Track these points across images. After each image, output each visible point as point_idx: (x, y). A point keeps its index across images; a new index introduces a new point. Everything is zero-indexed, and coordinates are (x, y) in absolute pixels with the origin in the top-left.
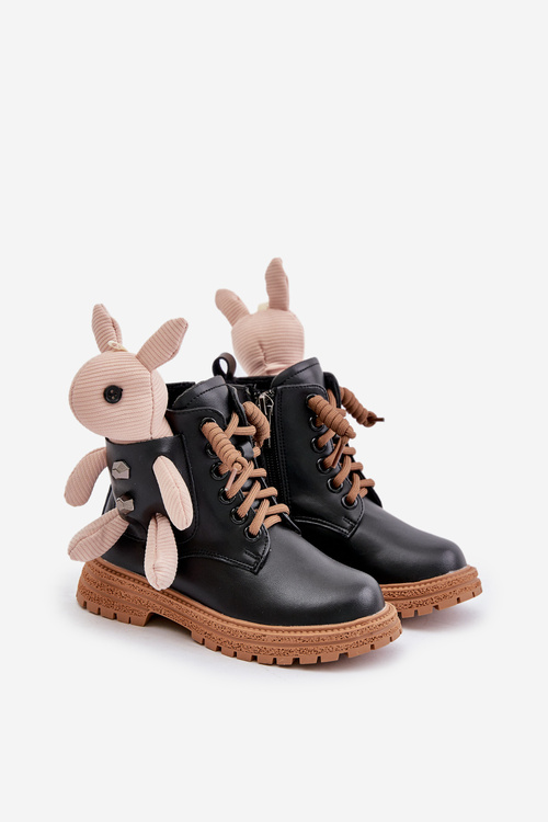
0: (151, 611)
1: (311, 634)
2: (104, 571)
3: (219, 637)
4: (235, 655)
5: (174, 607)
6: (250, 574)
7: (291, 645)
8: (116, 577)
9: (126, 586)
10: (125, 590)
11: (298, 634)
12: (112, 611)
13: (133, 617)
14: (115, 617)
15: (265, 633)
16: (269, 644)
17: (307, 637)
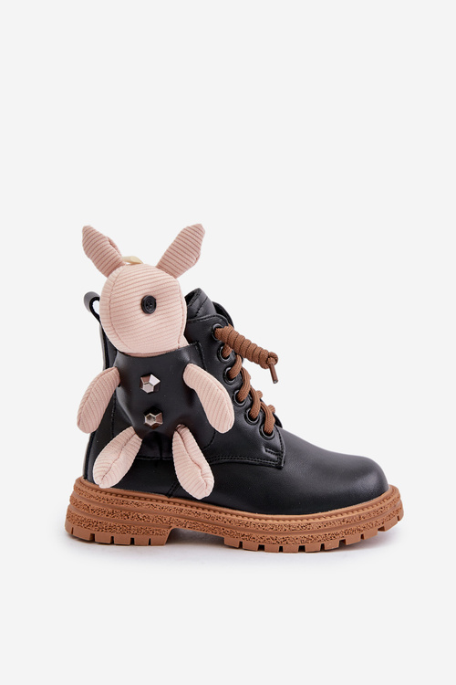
0: (174, 526)
1: (351, 514)
2: (113, 497)
3: (261, 535)
4: (281, 550)
5: (202, 517)
6: (276, 470)
7: (336, 528)
8: (130, 500)
9: (143, 508)
10: (142, 512)
11: (340, 517)
12: (128, 537)
13: (153, 538)
14: (132, 542)
15: (309, 522)
16: (315, 532)
17: (349, 518)
